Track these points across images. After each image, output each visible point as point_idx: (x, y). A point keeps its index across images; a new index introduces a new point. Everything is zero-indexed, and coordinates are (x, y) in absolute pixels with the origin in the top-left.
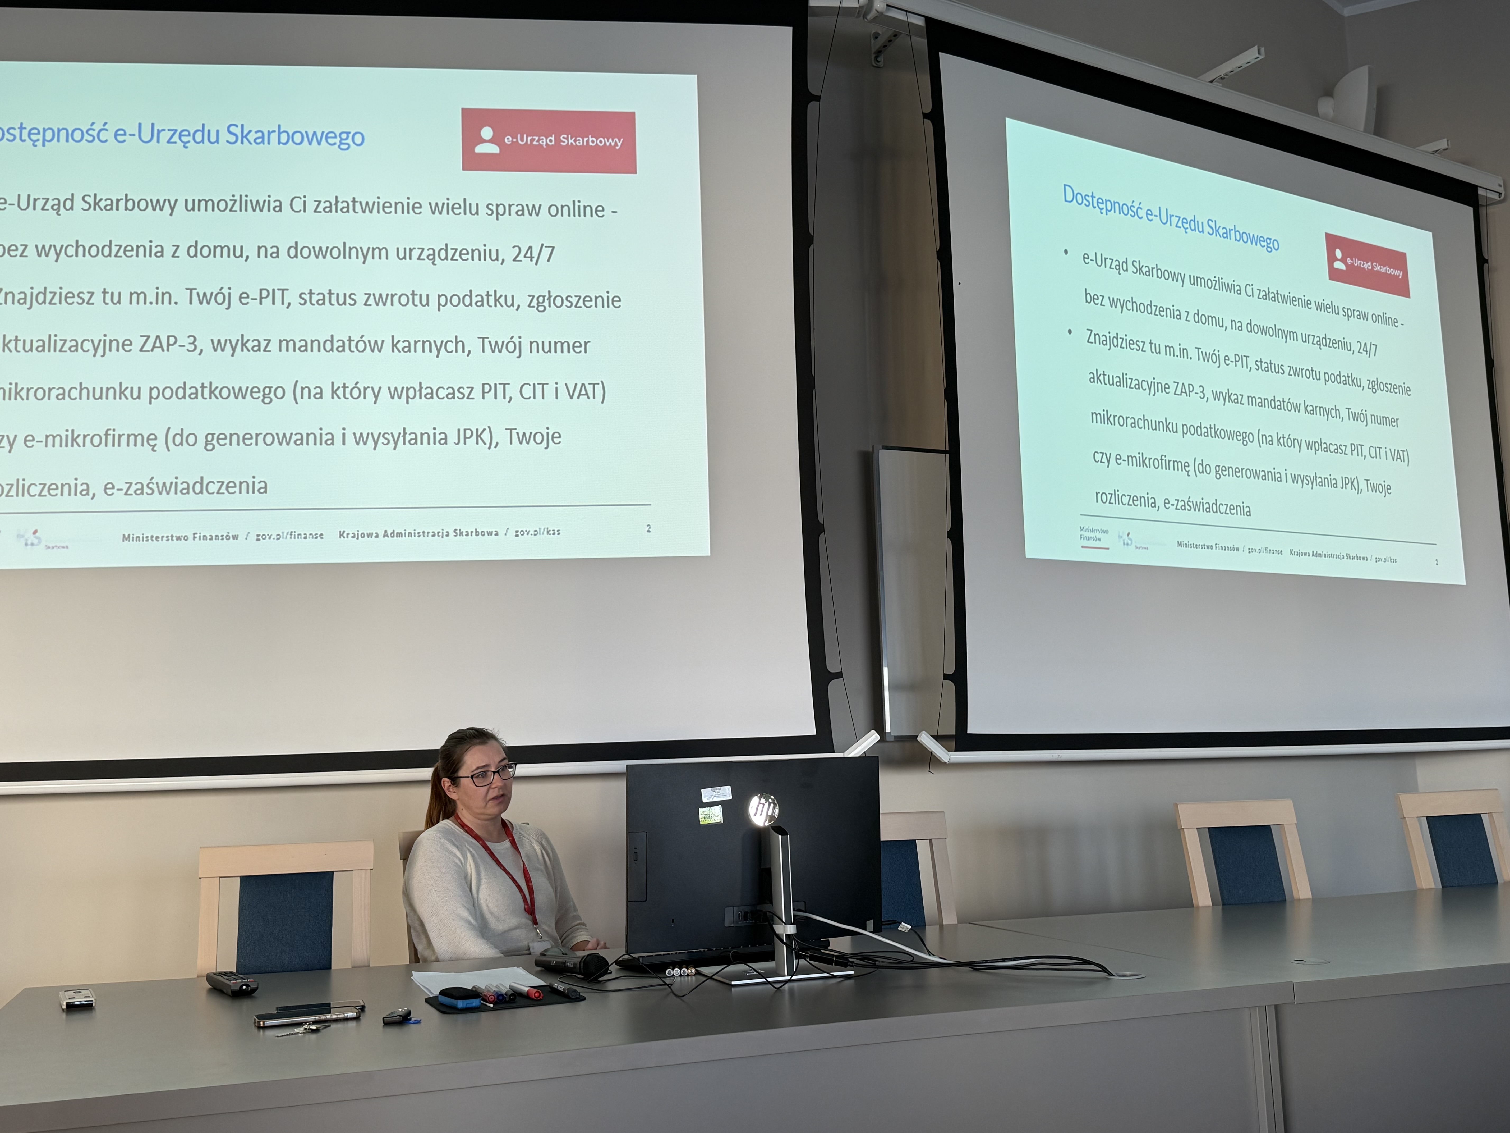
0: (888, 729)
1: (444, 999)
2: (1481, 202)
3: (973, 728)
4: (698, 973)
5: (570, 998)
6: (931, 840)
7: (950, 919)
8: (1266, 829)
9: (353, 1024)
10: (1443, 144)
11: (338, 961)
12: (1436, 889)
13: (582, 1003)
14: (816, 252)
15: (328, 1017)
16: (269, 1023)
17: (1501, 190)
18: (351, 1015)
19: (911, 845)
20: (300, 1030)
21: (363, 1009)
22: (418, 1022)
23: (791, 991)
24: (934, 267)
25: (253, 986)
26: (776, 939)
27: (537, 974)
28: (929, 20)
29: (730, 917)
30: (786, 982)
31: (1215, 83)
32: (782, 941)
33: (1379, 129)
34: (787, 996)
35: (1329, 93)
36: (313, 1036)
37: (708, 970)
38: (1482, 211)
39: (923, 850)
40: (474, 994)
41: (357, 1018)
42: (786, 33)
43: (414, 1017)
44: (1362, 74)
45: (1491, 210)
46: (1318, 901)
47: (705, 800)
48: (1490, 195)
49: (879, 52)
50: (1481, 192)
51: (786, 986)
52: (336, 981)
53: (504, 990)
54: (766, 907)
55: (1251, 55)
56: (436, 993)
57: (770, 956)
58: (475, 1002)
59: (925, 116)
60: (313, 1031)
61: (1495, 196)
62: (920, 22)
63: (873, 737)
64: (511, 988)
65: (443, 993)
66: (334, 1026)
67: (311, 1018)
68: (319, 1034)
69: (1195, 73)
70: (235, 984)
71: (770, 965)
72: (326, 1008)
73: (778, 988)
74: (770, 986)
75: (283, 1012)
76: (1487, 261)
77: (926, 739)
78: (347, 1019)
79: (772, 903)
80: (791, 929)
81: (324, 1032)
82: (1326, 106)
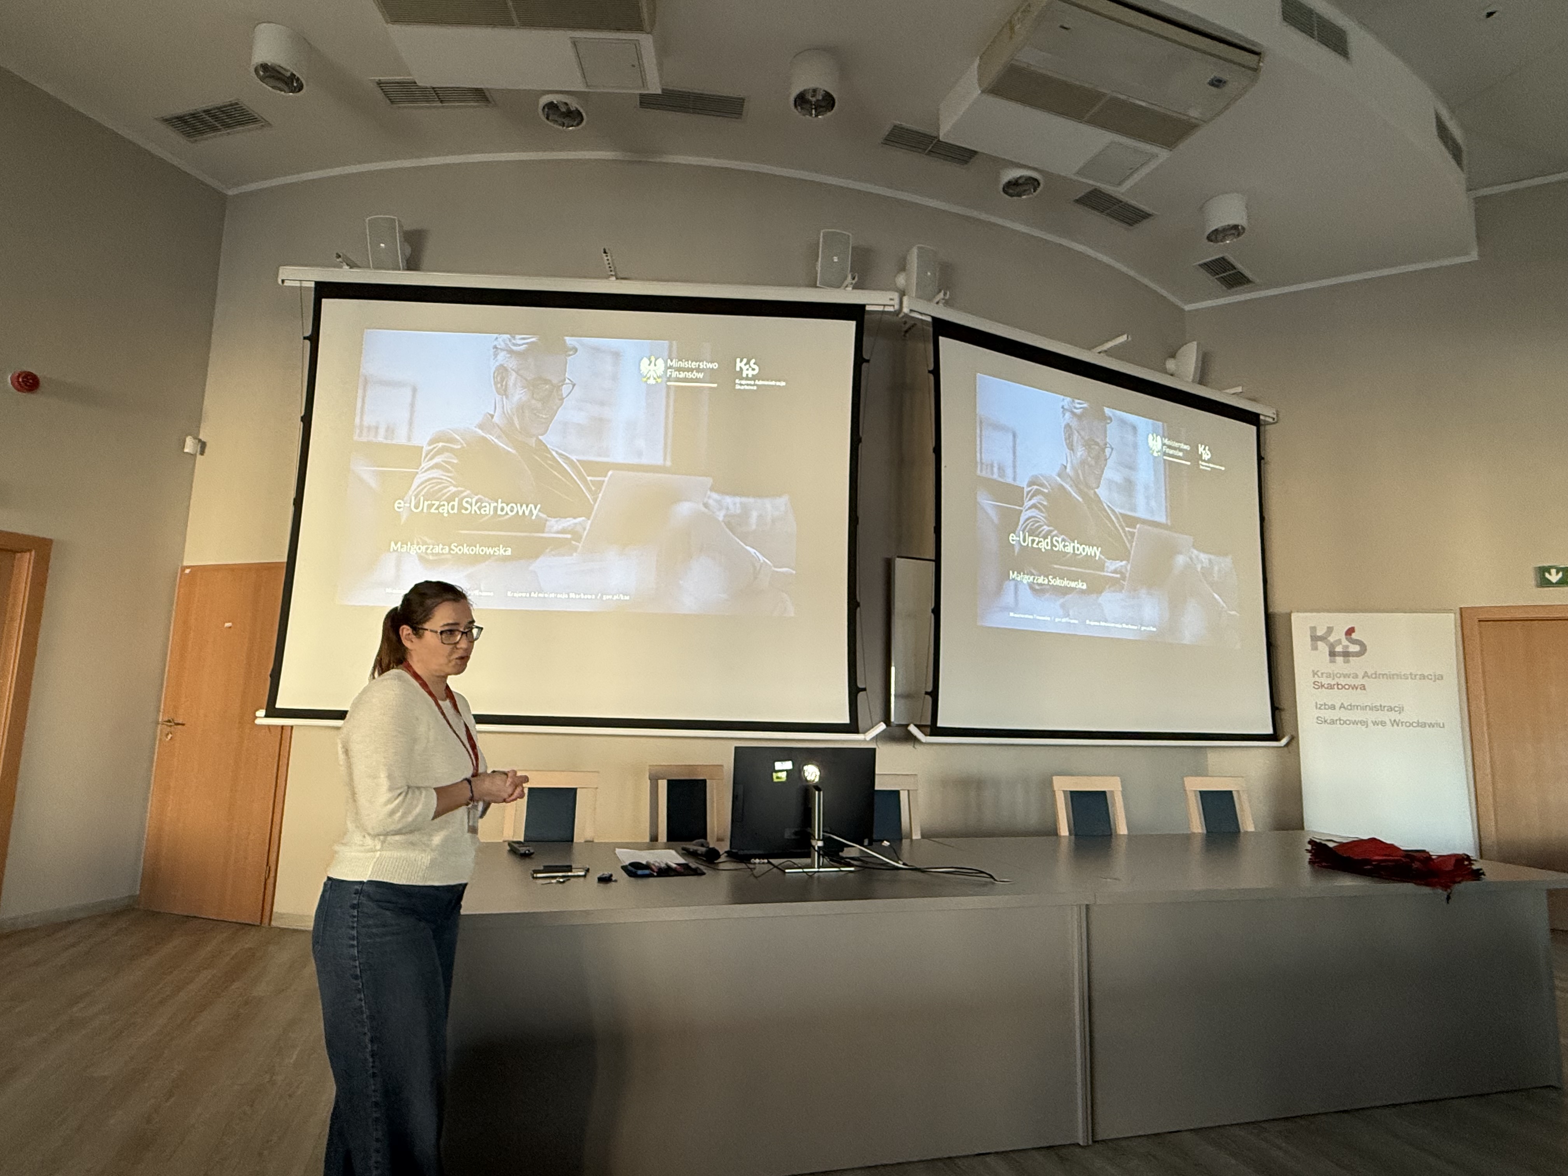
0: (893, 719)
1: (630, 868)
2: (1262, 422)
3: (940, 724)
4: (769, 862)
5: (697, 873)
6: (908, 791)
7: (916, 836)
8: (1104, 793)
9: (582, 879)
10: (1239, 389)
11: (579, 837)
12: (1203, 834)
13: (703, 877)
14: (862, 448)
15: (570, 874)
16: (539, 875)
17: (1275, 416)
18: (582, 873)
19: (897, 793)
20: (554, 881)
21: (588, 870)
22: (616, 881)
23: (819, 877)
24: (932, 456)
25: (532, 851)
26: (812, 848)
27: (682, 855)
28: (934, 318)
29: (788, 834)
30: (815, 872)
31: (1102, 354)
32: (814, 848)
33: (1202, 380)
34: (816, 882)
35: (1173, 356)
36: (560, 885)
37: (775, 861)
38: (1262, 428)
39: (904, 796)
40: (647, 867)
41: (585, 876)
42: (853, 324)
43: (613, 878)
44: (1193, 346)
45: (1268, 427)
46: (1130, 837)
47: (777, 768)
48: (1268, 419)
49: (906, 332)
50: (1262, 417)
51: (816, 875)
52: (576, 849)
53: (663, 865)
54: (809, 830)
55: (1123, 339)
56: (627, 863)
57: (808, 855)
58: (647, 872)
59: (930, 372)
60: (561, 882)
61: (1271, 420)
62: (929, 319)
63: (882, 726)
64: (667, 864)
65: (632, 864)
66: (572, 879)
67: (560, 874)
68: (565, 884)
69: (1090, 348)
70: (523, 850)
71: (808, 861)
72: (569, 868)
73: (811, 876)
74: (805, 874)
75: (548, 869)
76: (1263, 458)
77: (913, 729)
78: (579, 876)
79: (811, 827)
80: (820, 844)
81: (567, 883)
82: (1171, 365)
